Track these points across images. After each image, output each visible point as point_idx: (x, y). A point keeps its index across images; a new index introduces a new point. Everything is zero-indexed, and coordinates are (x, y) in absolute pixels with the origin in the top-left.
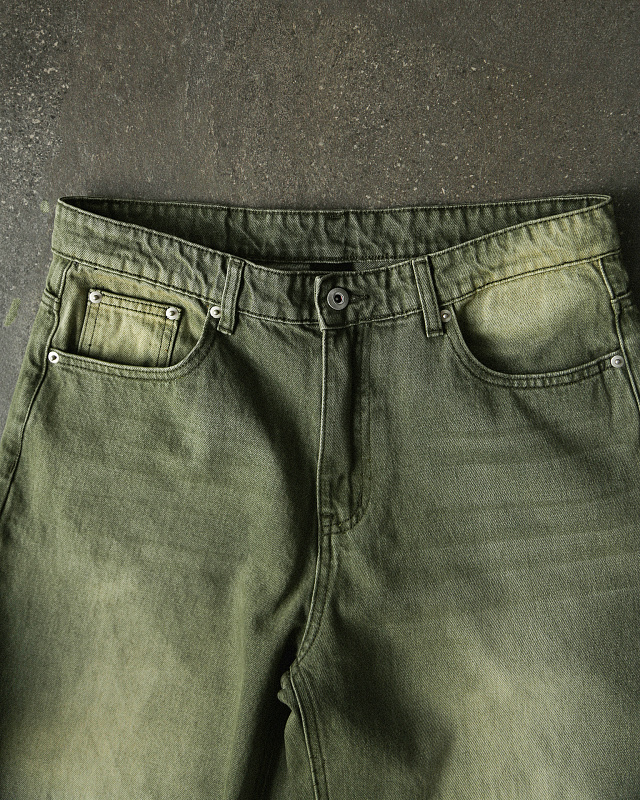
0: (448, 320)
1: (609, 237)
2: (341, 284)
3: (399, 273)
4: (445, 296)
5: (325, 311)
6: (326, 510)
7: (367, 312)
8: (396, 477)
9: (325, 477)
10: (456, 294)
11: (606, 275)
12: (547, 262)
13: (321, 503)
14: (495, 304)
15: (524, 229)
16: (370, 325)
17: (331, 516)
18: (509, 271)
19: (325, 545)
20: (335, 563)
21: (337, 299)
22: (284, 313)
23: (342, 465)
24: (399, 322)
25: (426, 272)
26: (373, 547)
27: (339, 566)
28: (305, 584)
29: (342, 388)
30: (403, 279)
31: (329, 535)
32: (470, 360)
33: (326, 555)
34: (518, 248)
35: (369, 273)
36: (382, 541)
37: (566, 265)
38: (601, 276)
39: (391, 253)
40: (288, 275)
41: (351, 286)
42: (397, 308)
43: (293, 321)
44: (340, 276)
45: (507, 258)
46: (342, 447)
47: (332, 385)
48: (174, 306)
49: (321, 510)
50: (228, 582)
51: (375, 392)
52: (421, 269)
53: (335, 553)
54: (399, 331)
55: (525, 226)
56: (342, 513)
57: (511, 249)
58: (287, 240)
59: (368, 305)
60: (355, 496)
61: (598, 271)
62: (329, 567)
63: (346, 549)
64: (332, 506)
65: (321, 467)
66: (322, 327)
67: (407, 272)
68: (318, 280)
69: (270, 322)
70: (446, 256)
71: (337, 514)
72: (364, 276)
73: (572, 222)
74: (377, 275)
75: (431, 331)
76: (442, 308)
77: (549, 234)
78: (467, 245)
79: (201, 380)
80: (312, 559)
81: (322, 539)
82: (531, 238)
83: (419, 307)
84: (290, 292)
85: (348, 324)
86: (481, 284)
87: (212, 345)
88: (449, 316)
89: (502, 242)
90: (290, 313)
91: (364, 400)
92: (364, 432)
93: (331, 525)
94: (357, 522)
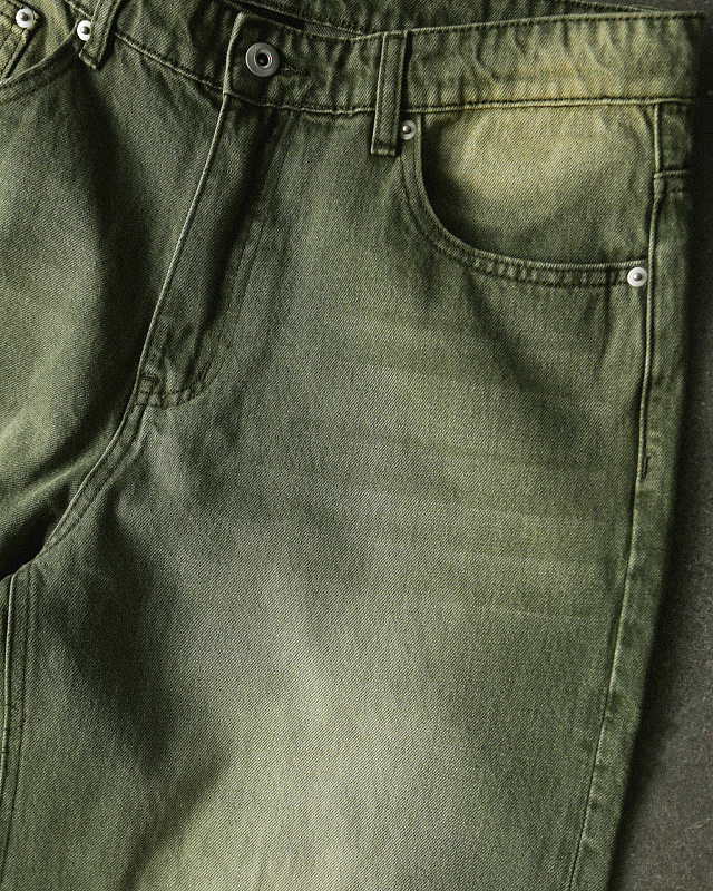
0: (408, 137)
1: (680, 71)
2: (274, 41)
3: (363, 48)
4: (414, 97)
5: (236, 69)
6: (151, 369)
7: (297, 93)
8: (265, 355)
10: (431, 100)
11: (660, 134)
12: (577, 87)
13: (147, 355)
14: (487, 137)
15: (559, 25)
16: (298, 115)
17: (155, 381)
18: (520, 90)
19: (133, 417)
20: (137, 446)
21: (259, 59)
22: (178, 55)
23: (195, 310)
24: (340, 121)
25: (398, 53)
26: (198, 440)
27: (142, 451)
28: (84, 461)
29: (225, 192)
30: (364, 59)
31: (144, 406)
32: (421, 205)
33: (128, 433)
34: (543, 53)
35: (321, 40)
36: (214, 437)
37: (605, 101)
38: (653, 135)
39: (362, 20)
41: (287, 49)
42: (342, 100)
44: (277, 27)
45: (523, 68)
46: (202, 282)
47: (213, 182)
48: (31, 8)
49: (143, 367)
51: (274, 220)
52: (392, 46)
53: (142, 434)
54: (335, 135)
55: (563, 20)
56: (172, 380)
57: (531, 52)
59: (302, 82)
60: (200, 365)
61: (649, 124)
62: (127, 449)
63: (159, 430)
64: (161, 365)
65: (163, 301)
66: (225, 90)
67: (372, 51)
68: (240, 17)
69: (155, 61)
70: (435, 37)
71: (164, 379)
72: (313, 41)
73: (632, 30)
74: (331, 44)
75: (379, 144)
76: (405, 116)
77: (593, 42)
78: (470, 29)
79: (29, 115)
80: (108, 431)
81: (132, 408)
82: (566, 41)
83: (372, 105)
84: (195, 22)
85: (266, 102)
86: (474, 98)
87: (64, 71)
88: (412, 131)
89: (521, 38)
90: (186, 56)
91: (256, 227)
92: (240, 274)
93: (151, 393)
94: (189, 400)
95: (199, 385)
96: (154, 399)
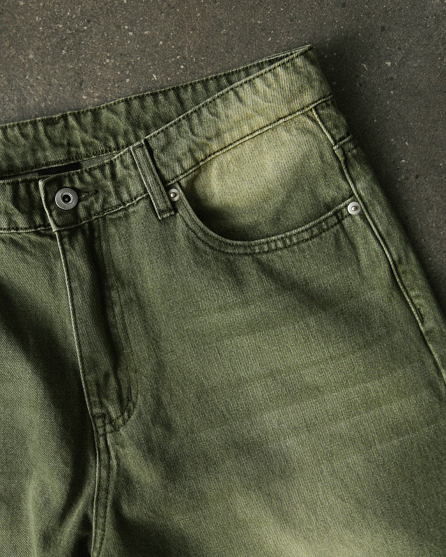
0: (176, 199)
1: (316, 84)
2: (67, 184)
3: (122, 162)
4: (167, 174)
5: (54, 213)
6: (97, 410)
7: (97, 207)
8: (160, 366)
9: (89, 378)
10: (178, 171)
11: (323, 123)
12: (261, 121)
13: (90, 404)
14: (221, 175)
15: (231, 93)
16: (104, 218)
17: (103, 416)
18: (228, 138)
19: (102, 446)
20: (114, 462)
21: (64, 199)
22: (15, 223)
23: (105, 363)
24: (131, 210)
25: (144, 155)
26: (148, 440)
27: (118, 465)
28: (87, 490)
30: (126, 168)
31: (105, 435)
32: (206, 234)
33: (104, 456)
34: (230, 112)
35: (95, 168)
37: (281, 121)
38: (317, 124)
39: (112, 144)
40: (8, 184)
41: (78, 184)
42: (125, 197)
43: (26, 229)
44: (65, 176)
45: (222, 126)
46: (100, 346)
47: (75, 284)
49: (92, 412)
50: (20, 500)
51: (123, 284)
52: (139, 153)
53: (112, 453)
54: (133, 219)
55: (232, 89)
56: (113, 410)
57: (223, 117)
58: (12, 152)
59: (97, 199)
60: (125, 392)
61: (314, 120)
62: (109, 468)
63: (123, 447)
64: (102, 405)
65: (83, 368)
66: (54, 229)
67: (128, 160)
68: (41, 183)
69: (4, 234)
70: (161, 135)
71: (108, 412)
72: (90, 172)
73: (276, 76)
74: (102, 168)
75: (162, 212)
76: (168, 189)
77: (256, 92)
78: (180, 120)
80: (92, 462)
81: (98, 440)
82: (240, 100)
83: (145, 192)
84: (16, 200)
85: (81, 221)
86: (203, 157)
88: (177, 194)
89: (213, 110)
90: (21, 221)
91: (114, 294)
92: (120, 326)
93: (105, 425)
94: (129, 417)
95: (131, 405)
96: (108, 428)
